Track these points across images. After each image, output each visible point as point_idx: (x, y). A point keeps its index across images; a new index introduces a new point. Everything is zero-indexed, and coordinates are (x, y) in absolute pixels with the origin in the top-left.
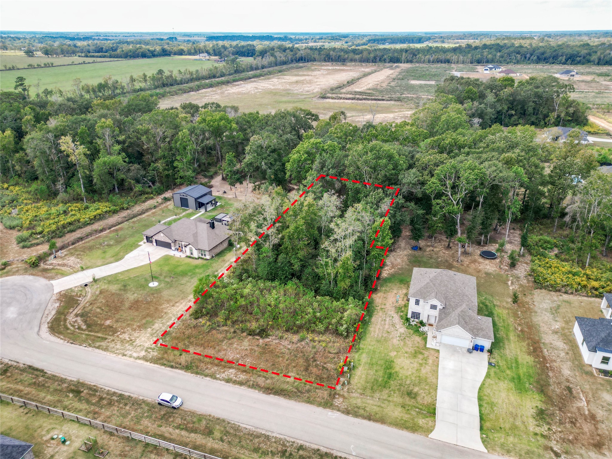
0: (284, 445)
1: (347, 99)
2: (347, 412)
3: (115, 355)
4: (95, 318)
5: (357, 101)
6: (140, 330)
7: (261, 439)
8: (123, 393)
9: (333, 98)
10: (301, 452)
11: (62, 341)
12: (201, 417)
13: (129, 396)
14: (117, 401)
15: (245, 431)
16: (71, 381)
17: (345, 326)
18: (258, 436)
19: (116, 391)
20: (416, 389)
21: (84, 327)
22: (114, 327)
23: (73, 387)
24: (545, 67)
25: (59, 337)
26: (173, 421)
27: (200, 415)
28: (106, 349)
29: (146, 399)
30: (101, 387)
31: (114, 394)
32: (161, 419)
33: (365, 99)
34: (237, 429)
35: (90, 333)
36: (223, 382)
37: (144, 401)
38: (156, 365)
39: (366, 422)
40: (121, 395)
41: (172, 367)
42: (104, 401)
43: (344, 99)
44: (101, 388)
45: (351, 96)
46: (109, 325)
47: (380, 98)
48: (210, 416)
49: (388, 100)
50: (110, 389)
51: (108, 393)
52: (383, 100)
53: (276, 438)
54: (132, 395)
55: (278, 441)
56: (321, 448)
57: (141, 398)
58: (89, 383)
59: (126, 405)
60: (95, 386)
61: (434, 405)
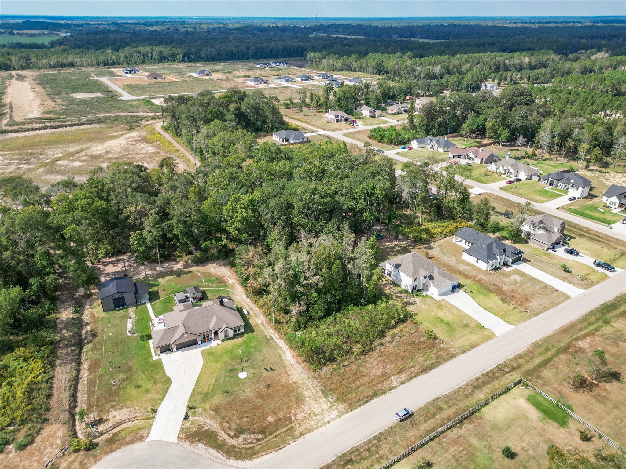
0: (471, 385)
1: (36, 129)
2: (464, 352)
3: (323, 427)
4: (255, 426)
5: (51, 130)
6: (303, 404)
7: (461, 391)
8: (373, 435)
9: (17, 131)
10: (480, 381)
11: (270, 455)
12: (426, 407)
13: (380, 433)
14: (378, 442)
15: (451, 394)
16: (333, 461)
17: (403, 314)
18: (458, 391)
19: (368, 438)
20: (465, 322)
21: (261, 436)
22: (281, 417)
23: (342, 463)
24: (172, 66)
25: (262, 456)
26: (419, 421)
27: (424, 407)
28: (310, 431)
29: (389, 426)
30: (356, 445)
31: (370, 441)
32: (413, 426)
33: (61, 126)
34: (447, 396)
35: (273, 435)
36: (402, 386)
37: (391, 428)
38: (357, 410)
39: (474, 349)
40: (374, 438)
41: (367, 402)
42: (372, 449)
43: (33, 129)
44: (358, 446)
45: (38, 125)
46: (275, 420)
47: (77, 122)
48: (428, 403)
49: (88, 124)
50: (363, 441)
51: (365, 444)
52: (83, 124)
53: (464, 385)
54: (380, 432)
55: (468, 385)
56: (482, 372)
57: (386, 428)
58: (346, 451)
59: (386, 438)
60: (352, 449)
61: (479, 323)
